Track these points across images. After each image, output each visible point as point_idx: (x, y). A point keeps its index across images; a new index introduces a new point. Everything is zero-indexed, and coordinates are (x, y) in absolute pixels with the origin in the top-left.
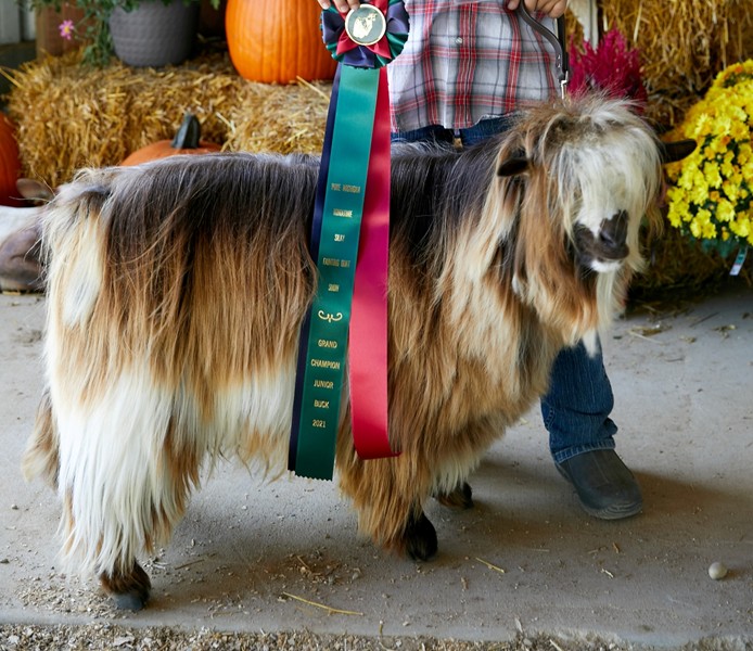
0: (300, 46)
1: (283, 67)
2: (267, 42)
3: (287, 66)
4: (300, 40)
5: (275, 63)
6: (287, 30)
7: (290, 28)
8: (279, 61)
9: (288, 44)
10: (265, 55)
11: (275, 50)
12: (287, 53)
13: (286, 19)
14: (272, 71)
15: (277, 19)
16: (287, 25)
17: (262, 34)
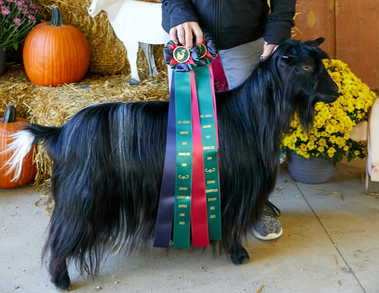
0: (63, 67)
1: (55, 78)
2: (46, 66)
3: (57, 77)
4: (63, 64)
5: (50, 76)
6: (56, 60)
7: (58, 58)
8: (53, 75)
9: (57, 66)
10: (46, 72)
11: (50, 70)
12: (57, 71)
13: (56, 54)
14: (49, 80)
15: (51, 55)
16: (56, 58)
17: (44, 62)
